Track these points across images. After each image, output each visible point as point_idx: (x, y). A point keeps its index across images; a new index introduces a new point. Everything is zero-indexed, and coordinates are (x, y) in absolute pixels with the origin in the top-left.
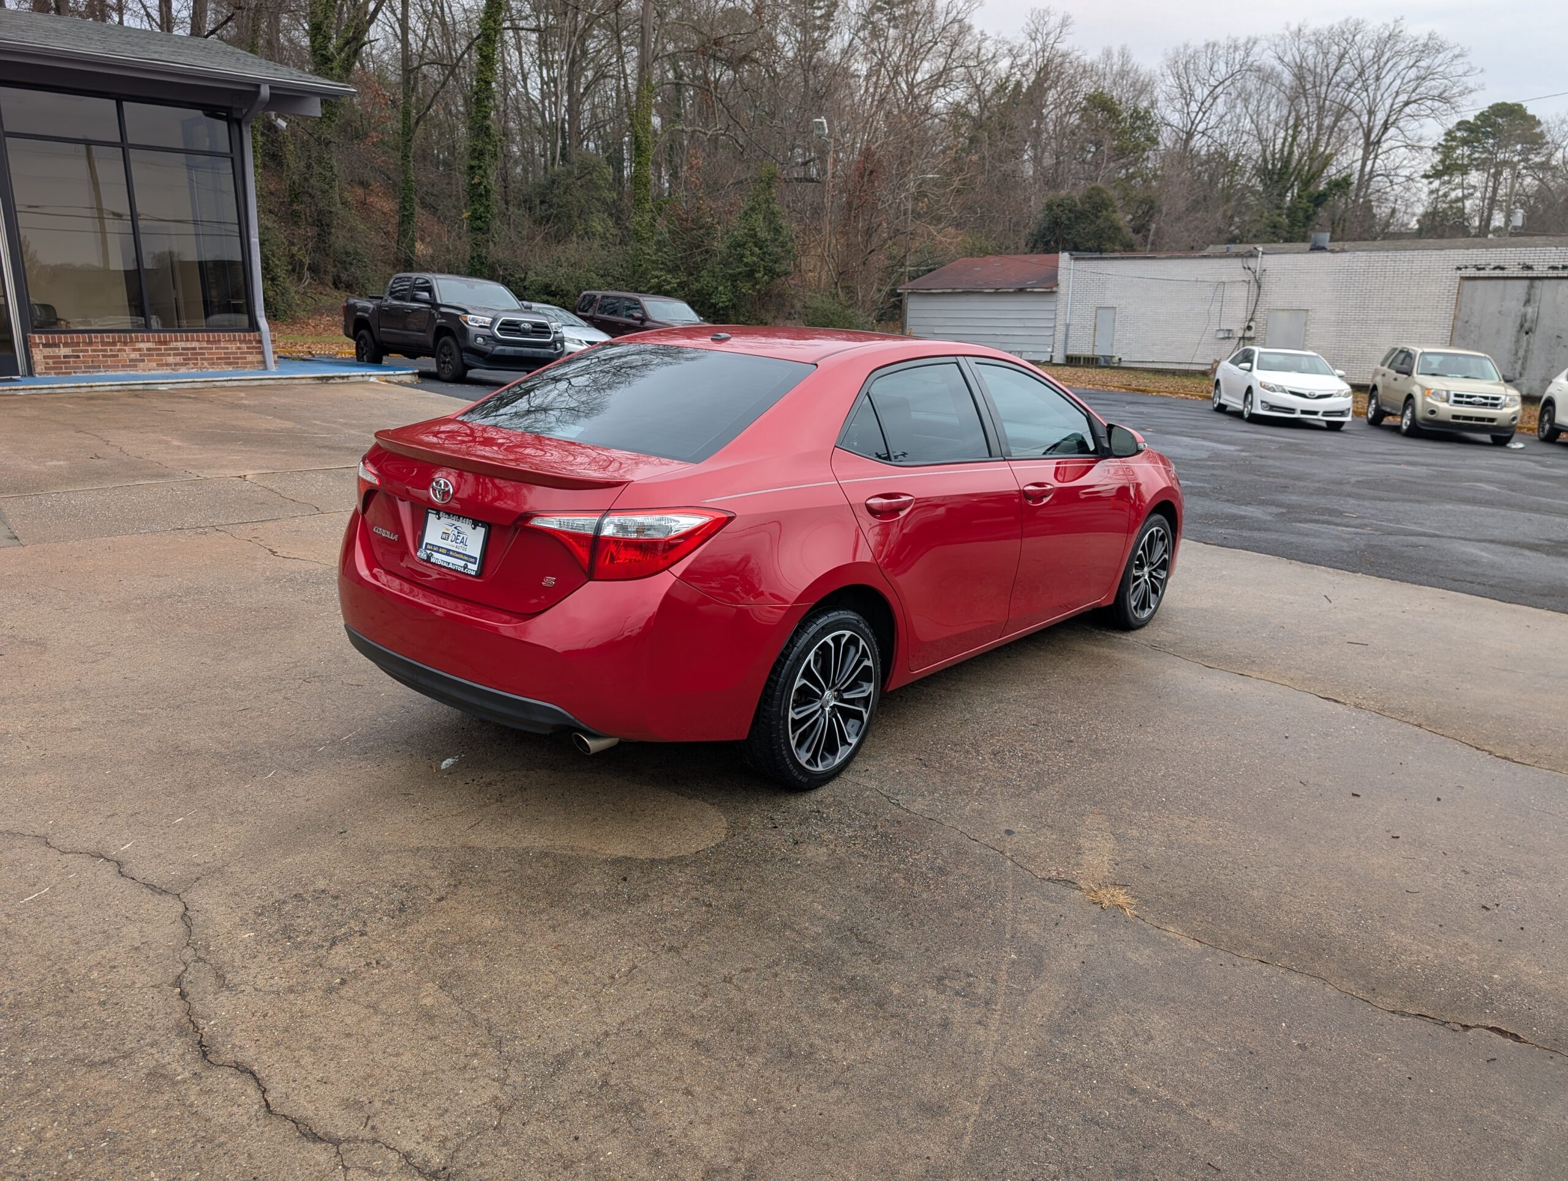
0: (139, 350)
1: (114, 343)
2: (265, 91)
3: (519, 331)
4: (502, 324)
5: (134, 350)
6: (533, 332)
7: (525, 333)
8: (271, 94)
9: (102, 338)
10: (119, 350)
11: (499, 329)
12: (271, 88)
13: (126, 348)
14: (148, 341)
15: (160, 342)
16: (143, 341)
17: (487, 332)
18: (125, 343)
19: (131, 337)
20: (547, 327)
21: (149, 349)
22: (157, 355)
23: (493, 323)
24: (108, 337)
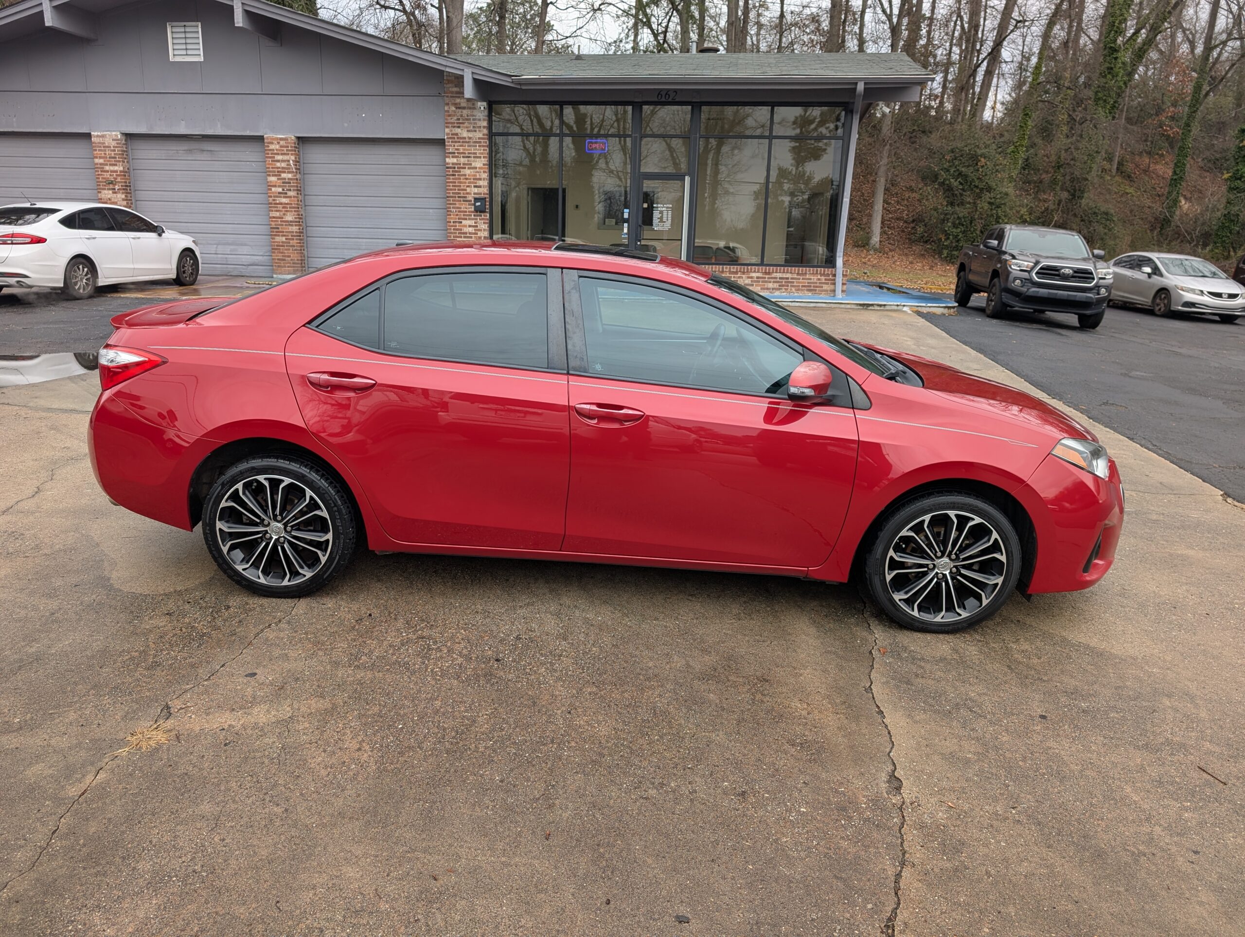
0: (752, 277)
1: (736, 273)
2: (861, 87)
3: (1058, 275)
4: (1041, 268)
5: (748, 278)
6: (1073, 277)
7: (1065, 278)
8: (865, 89)
9: (730, 268)
10: (739, 277)
11: (1037, 273)
12: (865, 84)
13: (744, 276)
14: (758, 272)
15: (766, 273)
16: (755, 272)
17: (1026, 275)
18: (744, 273)
19: (748, 269)
20: (1092, 273)
21: (758, 278)
22: (762, 282)
23: (1033, 268)
24: (733, 268)
